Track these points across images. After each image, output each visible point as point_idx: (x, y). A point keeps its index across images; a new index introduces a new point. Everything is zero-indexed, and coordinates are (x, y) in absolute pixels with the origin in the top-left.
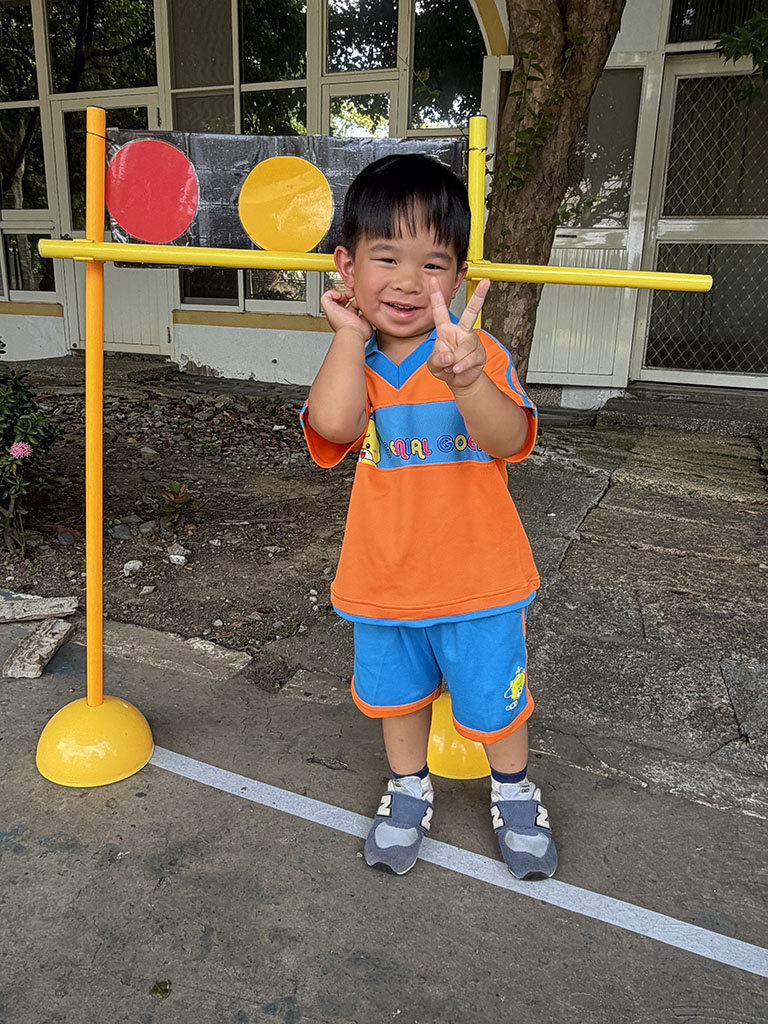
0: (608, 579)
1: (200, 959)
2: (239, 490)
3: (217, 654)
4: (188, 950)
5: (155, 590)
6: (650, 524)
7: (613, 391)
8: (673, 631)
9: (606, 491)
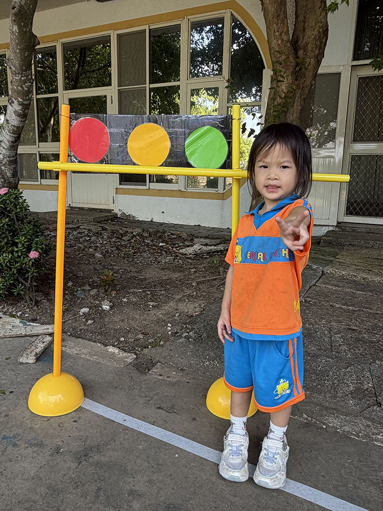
0: (316, 322)
1: (94, 503)
2: (139, 274)
3: (119, 354)
4: (88, 498)
5: (94, 322)
6: (341, 294)
7: (330, 227)
8: (347, 349)
9: (320, 278)
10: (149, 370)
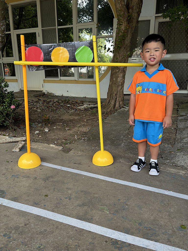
2: (60, 118)
3: (56, 147)
4: (51, 191)
5: (42, 136)
10: (69, 152)
